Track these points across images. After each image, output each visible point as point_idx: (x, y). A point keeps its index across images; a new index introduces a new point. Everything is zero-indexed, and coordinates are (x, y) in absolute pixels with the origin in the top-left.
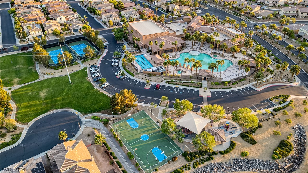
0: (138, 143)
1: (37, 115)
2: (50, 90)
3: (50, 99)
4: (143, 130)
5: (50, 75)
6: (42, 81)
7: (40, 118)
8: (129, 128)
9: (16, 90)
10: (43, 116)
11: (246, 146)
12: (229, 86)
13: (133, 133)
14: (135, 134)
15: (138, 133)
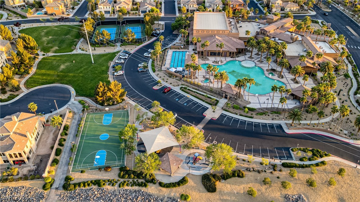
0: (94, 140)
1: (43, 84)
2: (71, 65)
3: (64, 73)
4: (110, 129)
5: (84, 51)
6: (73, 54)
7: (42, 87)
8: (100, 122)
9: (48, 57)
10: (46, 86)
11: (199, 190)
12: (251, 115)
13: (98, 128)
14: (99, 130)
15: (103, 130)
